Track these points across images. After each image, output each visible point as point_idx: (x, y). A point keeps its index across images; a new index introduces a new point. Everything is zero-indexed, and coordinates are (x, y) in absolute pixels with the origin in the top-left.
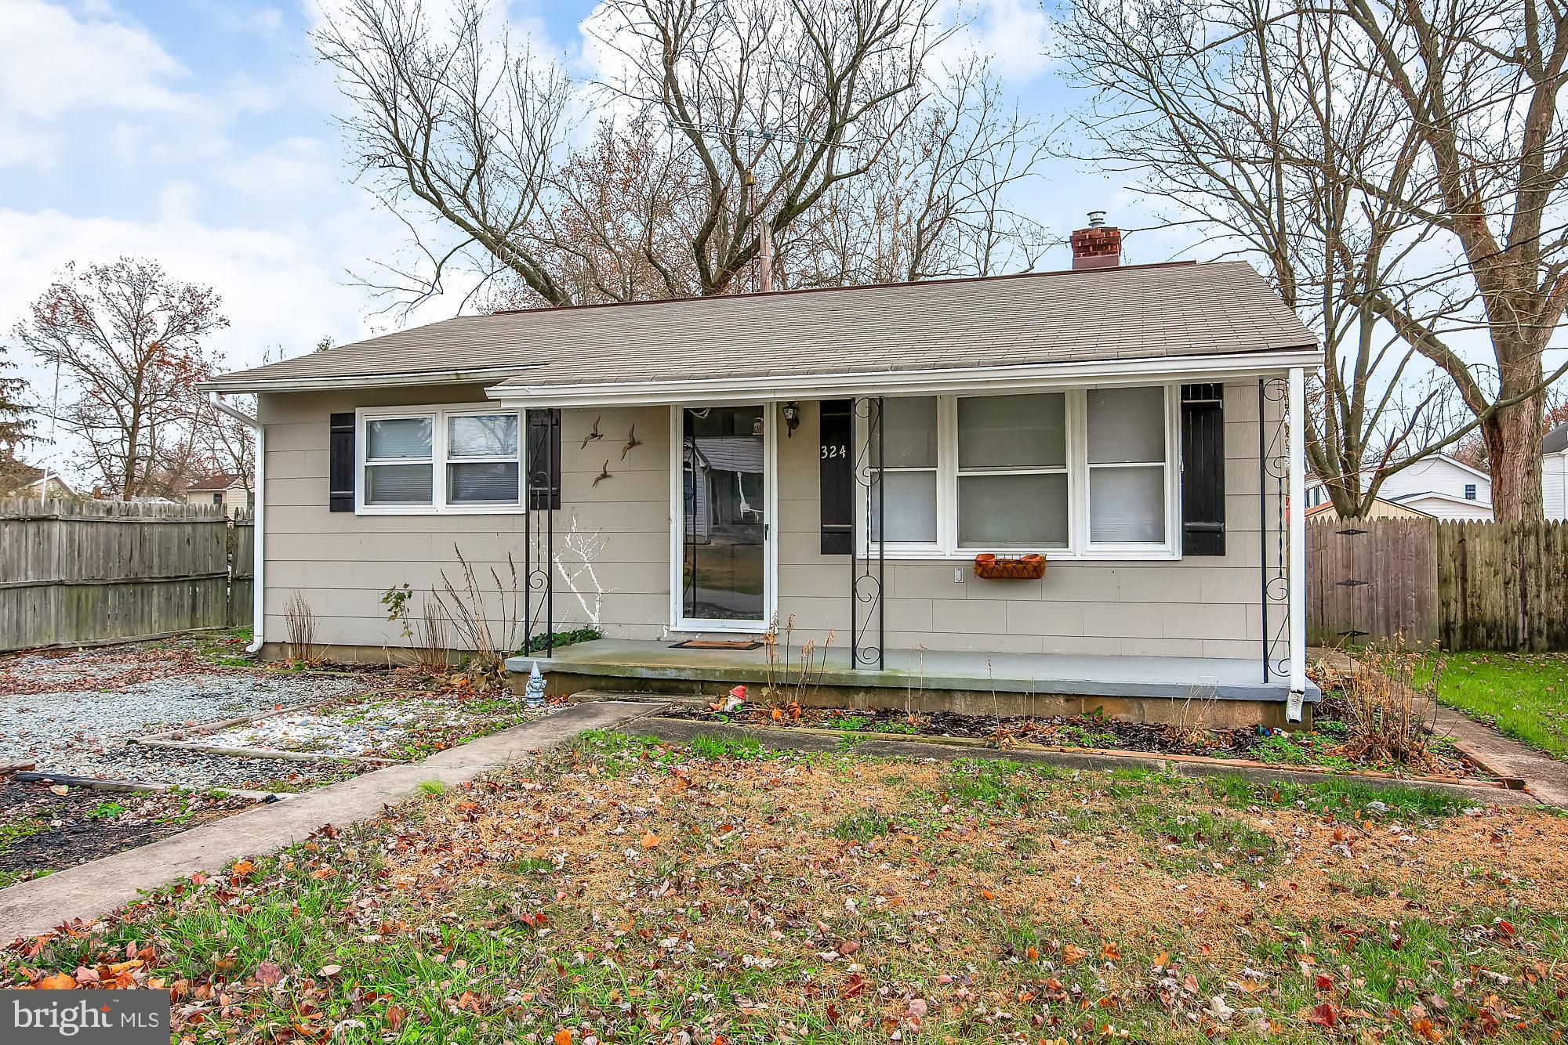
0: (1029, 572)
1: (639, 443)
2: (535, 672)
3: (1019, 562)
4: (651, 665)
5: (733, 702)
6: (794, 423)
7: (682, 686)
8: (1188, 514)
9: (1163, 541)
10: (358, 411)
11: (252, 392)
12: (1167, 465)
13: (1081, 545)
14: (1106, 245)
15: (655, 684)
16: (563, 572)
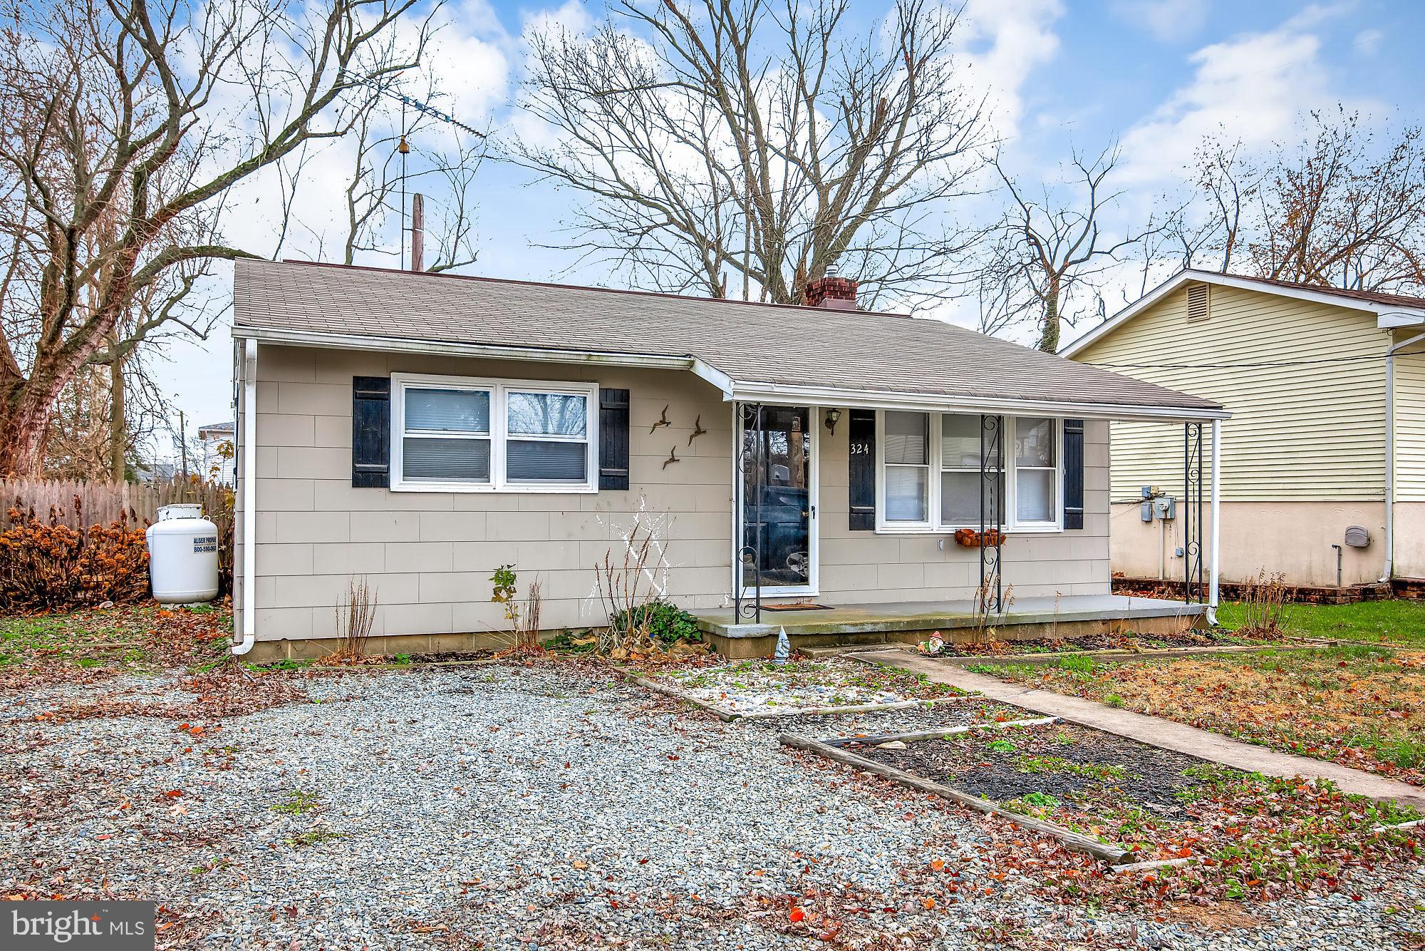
0: (995, 541)
1: (705, 432)
2: (783, 635)
5: (939, 643)
6: (833, 424)
8: (1067, 502)
9: (1053, 520)
10: (394, 377)
12: (1057, 469)
13: (1012, 521)
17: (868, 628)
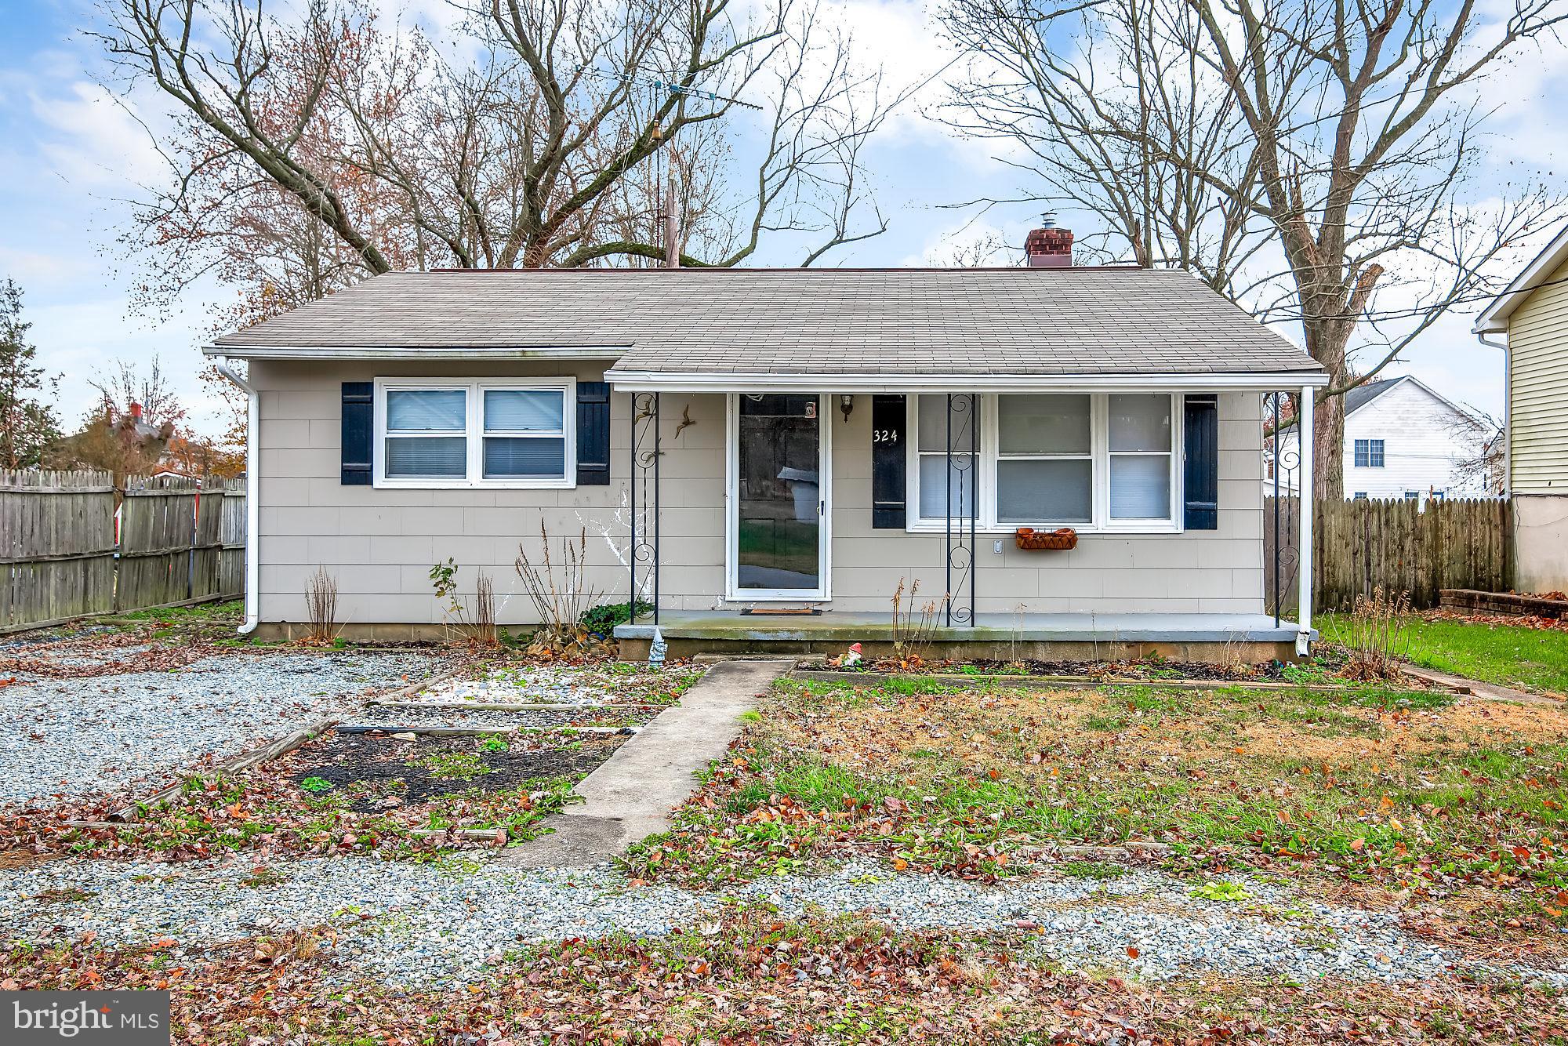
0: (1063, 543)
1: (694, 423)
2: (658, 638)
3: (1054, 535)
4: (763, 628)
5: (854, 656)
6: (847, 410)
7: (791, 646)
8: (1189, 495)
9: (1168, 517)
10: (377, 381)
11: (244, 358)
12: (1173, 454)
13: (1102, 520)
14: (1062, 245)
15: (765, 646)
16: (612, 546)
17: (784, 636)
